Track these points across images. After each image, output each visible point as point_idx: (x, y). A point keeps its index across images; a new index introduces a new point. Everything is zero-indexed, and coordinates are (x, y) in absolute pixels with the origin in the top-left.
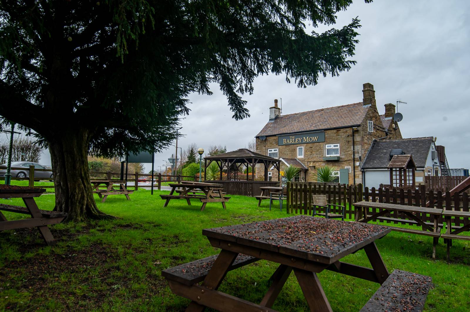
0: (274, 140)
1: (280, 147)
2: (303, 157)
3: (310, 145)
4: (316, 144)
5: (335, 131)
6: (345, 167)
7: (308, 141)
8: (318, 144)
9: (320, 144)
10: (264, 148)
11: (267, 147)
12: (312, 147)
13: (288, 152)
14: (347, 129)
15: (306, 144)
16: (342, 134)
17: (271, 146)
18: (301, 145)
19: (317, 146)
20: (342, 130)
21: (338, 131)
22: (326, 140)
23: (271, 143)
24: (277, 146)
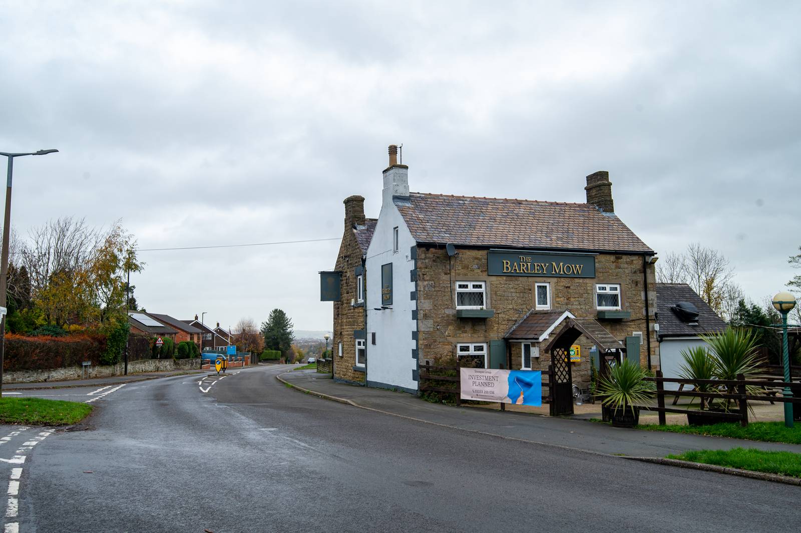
0: (477, 258)
1: (494, 279)
2: (549, 309)
3: (565, 282)
4: (577, 280)
5: (612, 258)
6: (634, 333)
7: (562, 273)
8: (581, 281)
9: (587, 281)
10: (445, 277)
11: (453, 274)
12: (569, 287)
13: (514, 295)
14: (635, 258)
15: (556, 279)
16: (626, 266)
17: (466, 275)
18: (545, 279)
19: (580, 285)
20: (624, 257)
21: (618, 258)
22: (597, 274)
23: (466, 267)
24: (484, 276)
